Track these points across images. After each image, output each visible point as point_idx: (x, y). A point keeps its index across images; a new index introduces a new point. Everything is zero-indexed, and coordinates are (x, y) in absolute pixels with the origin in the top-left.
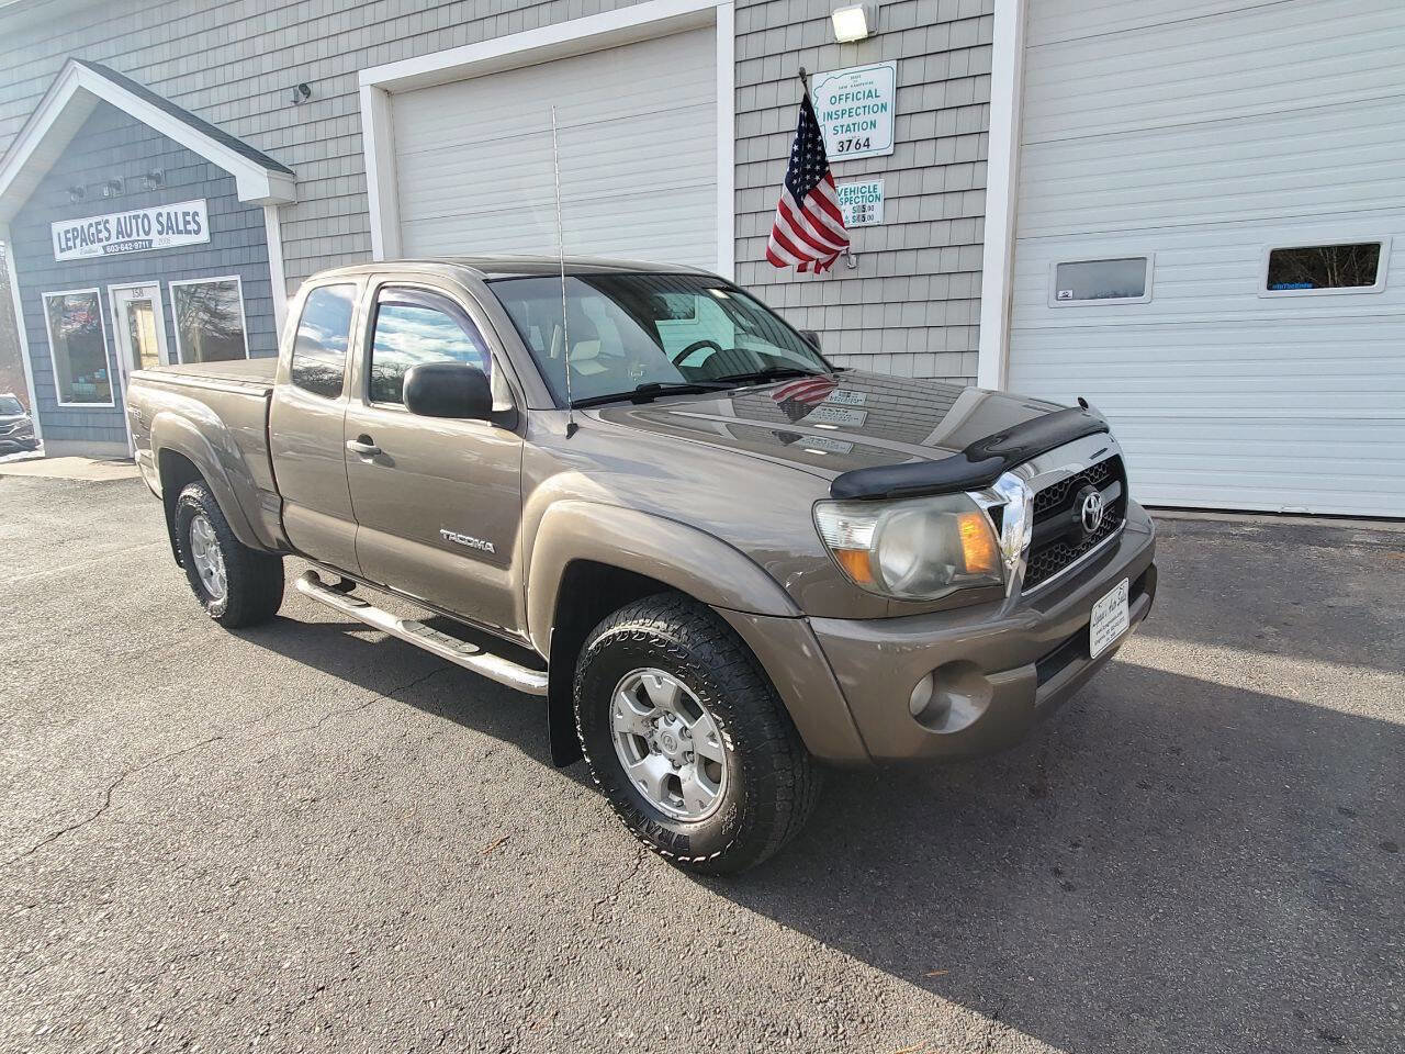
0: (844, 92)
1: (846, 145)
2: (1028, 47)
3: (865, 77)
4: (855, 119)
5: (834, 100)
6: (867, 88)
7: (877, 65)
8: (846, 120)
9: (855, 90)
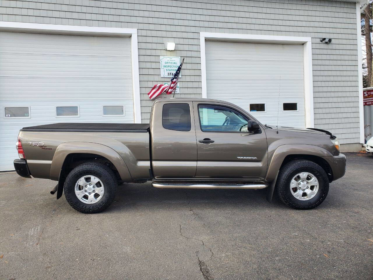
0: (168, 61)
1: (170, 74)
2: (207, 60)
3: (173, 59)
4: (172, 68)
5: (166, 63)
6: (174, 62)
7: (176, 57)
8: (169, 68)
9: (171, 61)
